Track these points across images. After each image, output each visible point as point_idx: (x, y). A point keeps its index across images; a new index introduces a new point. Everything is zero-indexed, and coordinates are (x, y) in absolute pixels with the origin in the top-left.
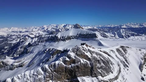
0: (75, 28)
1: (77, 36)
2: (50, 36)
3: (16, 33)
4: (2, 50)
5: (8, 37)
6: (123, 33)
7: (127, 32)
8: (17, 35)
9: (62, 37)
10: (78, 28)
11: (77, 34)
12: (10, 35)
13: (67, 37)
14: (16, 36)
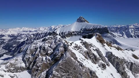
0: (79, 22)
1: (80, 32)
2: (47, 33)
3: (25, 32)
4: (10, 48)
5: (18, 36)
6: (132, 32)
7: (136, 32)
8: (27, 34)
9: (61, 33)
10: (82, 21)
11: (81, 30)
12: (20, 35)
13: (67, 32)
14: (25, 35)
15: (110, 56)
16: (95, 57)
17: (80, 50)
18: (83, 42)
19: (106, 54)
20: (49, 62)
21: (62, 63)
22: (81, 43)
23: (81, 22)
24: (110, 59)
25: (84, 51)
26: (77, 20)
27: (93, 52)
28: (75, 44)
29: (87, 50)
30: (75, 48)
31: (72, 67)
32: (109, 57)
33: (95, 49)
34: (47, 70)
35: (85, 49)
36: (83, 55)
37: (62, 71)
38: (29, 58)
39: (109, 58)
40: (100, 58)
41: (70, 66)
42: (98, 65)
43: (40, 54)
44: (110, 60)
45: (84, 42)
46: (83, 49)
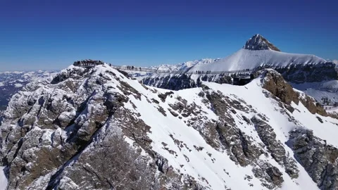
0: (250, 49)
2: (169, 77)
9: (203, 79)
13: (218, 76)
15: (303, 142)
16: (245, 142)
17: (193, 116)
18: (208, 93)
19: (291, 137)
20: (60, 146)
21: (92, 154)
22: (201, 95)
23: (256, 49)
24: (303, 152)
25: (204, 121)
26: (247, 45)
27: (239, 126)
28: (179, 98)
29: (216, 118)
30: (177, 112)
31: (125, 171)
32: (301, 147)
33: (249, 116)
34: (55, 171)
35: (212, 116)
36: (200, 132)
37: (91, 181)
38: (11, 129)
39: (300, 150)
40: (265, 149)
41: (118, 165)
42: (253, 170)
43: (37, 121)
44: (301, 156)
45: (210, 92)
46: (204, 115)
